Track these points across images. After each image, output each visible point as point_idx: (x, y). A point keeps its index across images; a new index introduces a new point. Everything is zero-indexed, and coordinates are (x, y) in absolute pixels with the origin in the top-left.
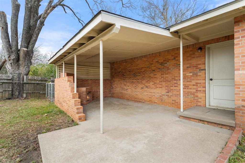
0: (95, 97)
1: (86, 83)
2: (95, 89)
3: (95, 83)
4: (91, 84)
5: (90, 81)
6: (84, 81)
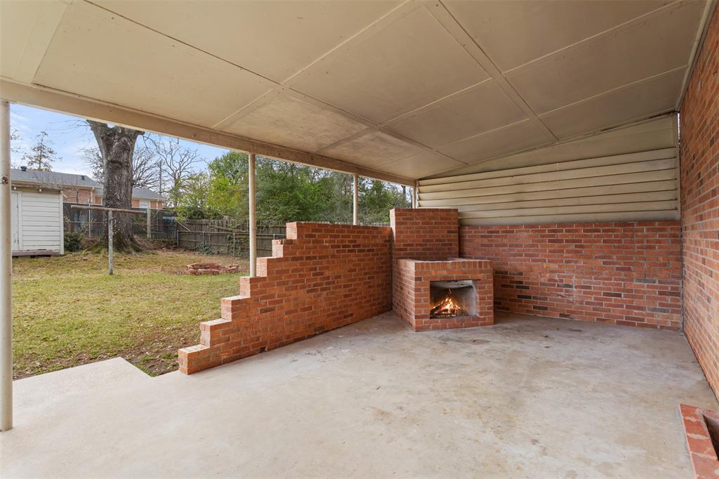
0: (555, 310)
1: (505, 241)
2: (552, 272)
3: (550, 241)
4: (533, 246)
5: (525, 234)
6: (498, 232)
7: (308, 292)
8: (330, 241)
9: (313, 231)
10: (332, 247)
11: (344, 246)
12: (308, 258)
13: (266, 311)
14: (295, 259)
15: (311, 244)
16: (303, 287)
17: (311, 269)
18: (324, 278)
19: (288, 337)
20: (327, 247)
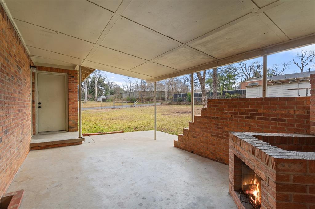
7: (213, 136)
8: (229, 110)
9: (217, 103)
10: (230, 113)
11: (241, 114)
12: (213, 118)
13: (194, 137)
14: (206, 117)
15: (215, 111)
16: (210, 132)
17: (215, 124)
18: (224, 132)
19: (202, 153)
20: (226, 113)
